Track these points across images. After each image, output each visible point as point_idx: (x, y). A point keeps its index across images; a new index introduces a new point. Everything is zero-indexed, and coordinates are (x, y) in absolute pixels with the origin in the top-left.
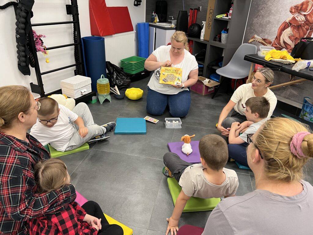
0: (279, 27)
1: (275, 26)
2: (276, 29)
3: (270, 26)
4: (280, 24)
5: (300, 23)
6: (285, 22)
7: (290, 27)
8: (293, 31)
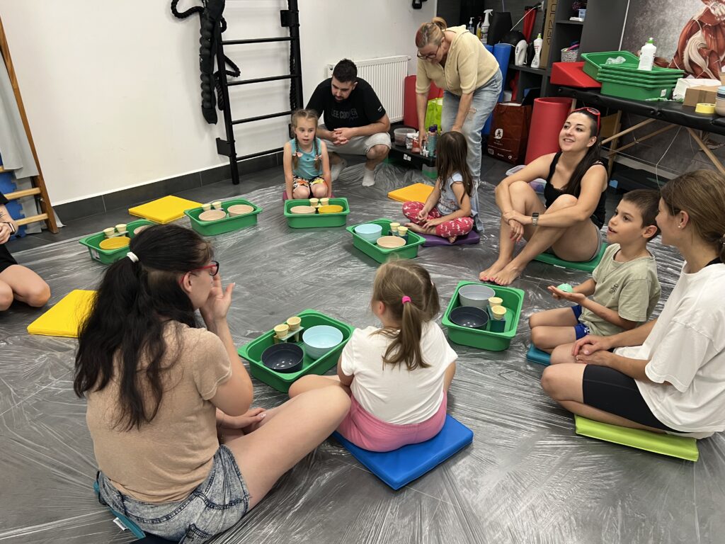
0: (681, 31)
1: (674, 31)
2: (677, 36)
3: (665, 30)
4: (684, 25)
5: (719, 19)
6: (692, 21)
7: (700, 31)
8: (706, 38)
